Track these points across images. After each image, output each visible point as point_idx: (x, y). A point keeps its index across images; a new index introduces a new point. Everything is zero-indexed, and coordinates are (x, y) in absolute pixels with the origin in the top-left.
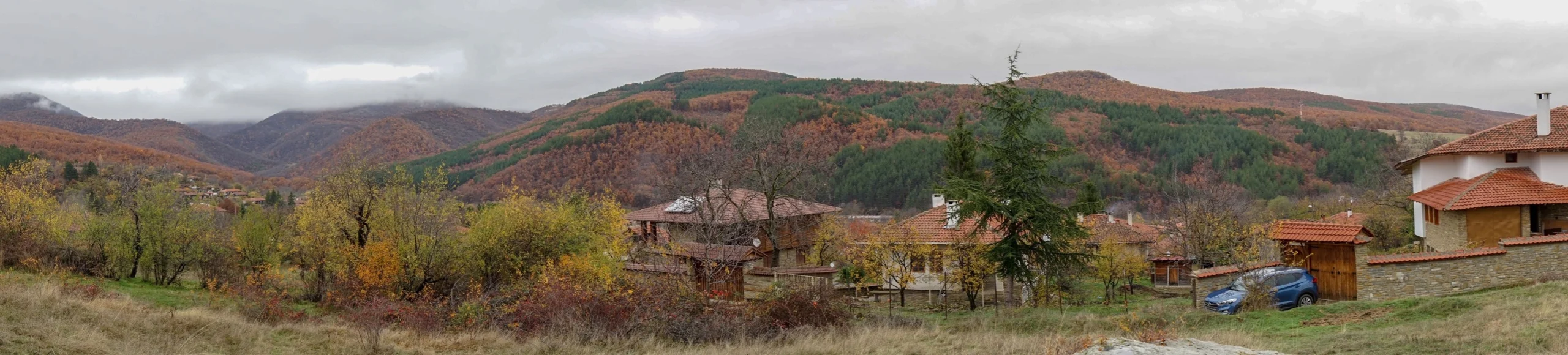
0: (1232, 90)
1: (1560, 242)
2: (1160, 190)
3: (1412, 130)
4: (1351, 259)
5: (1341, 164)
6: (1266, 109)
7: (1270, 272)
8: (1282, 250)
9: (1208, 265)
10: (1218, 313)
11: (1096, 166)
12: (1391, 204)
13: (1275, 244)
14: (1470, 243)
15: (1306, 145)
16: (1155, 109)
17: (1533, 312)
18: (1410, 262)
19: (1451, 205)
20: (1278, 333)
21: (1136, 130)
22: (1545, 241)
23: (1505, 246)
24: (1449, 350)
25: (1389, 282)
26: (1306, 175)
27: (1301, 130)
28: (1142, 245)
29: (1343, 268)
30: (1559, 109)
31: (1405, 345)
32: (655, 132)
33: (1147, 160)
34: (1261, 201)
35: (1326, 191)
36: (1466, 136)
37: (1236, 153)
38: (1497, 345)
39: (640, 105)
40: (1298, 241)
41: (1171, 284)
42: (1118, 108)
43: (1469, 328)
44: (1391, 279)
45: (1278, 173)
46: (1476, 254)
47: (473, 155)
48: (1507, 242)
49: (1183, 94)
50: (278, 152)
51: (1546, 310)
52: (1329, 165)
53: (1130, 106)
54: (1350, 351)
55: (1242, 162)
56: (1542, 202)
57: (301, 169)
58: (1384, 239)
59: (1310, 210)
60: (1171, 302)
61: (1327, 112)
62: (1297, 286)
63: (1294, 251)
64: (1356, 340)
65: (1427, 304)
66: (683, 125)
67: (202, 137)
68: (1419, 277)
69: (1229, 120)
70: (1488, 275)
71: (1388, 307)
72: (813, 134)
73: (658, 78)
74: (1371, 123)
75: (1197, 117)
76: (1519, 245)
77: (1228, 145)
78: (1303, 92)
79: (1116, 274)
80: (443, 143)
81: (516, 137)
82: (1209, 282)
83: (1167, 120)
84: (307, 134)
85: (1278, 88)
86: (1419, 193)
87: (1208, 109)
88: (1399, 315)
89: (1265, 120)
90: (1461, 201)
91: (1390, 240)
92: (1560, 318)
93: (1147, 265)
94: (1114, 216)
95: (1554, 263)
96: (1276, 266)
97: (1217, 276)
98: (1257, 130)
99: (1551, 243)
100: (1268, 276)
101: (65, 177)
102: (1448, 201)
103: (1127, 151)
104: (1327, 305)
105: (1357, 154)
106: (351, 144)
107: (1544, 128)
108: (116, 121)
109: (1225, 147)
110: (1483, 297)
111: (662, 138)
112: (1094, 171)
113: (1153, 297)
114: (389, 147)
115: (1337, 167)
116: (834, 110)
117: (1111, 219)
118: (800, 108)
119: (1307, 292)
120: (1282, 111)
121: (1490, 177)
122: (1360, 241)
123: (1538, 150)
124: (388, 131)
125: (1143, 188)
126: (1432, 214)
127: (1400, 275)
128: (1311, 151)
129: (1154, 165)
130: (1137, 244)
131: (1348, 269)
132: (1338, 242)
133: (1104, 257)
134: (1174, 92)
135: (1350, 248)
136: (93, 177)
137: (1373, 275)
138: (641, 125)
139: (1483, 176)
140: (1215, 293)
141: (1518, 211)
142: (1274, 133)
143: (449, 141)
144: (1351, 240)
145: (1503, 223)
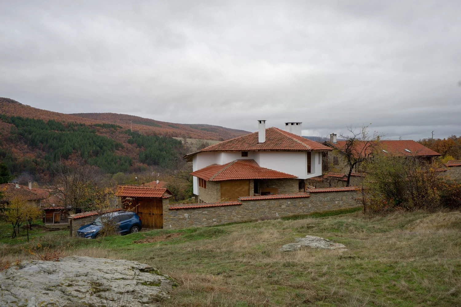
0: (92, 113)
1: (270, 199)
2: (48, 169)
3: (190, 138)
4: (160, 207)
5: (152, 155)
6: (112, 125)
7: (116, 214)
8: (123, 202)
9: (78, 211)
10: (85, 238)
11: (7, 154)
12: (180, 177)
13: (119, 199)
14: (223, 198)
15: (133, 145)
16: (46, 122)
17: (259, 236)
18: (191, 208)
19: (213, 178)
20: (121, 248)
21: (34, 134)
22: (262, 198)
23: (241, 200)
24: (215, 256)
25: (180, 219)
26: (134, 161)
27: (131, 137)
28: (38, 201)
29: (156, 211)
30: (270, 129)
31: (192, 253)
33: (41, 151)
34: (109, 175)
35: (144, 170)
36: (221, 142)
37: (94, 148)
38: (241, 254)
40: (131, 197)
41: (55, 222)
42: (23, 120)
43: (225, 244)
44: (181, 217)
45: (118, 159)
46: (226, 205)
48: (243, 198)
49: (63, 114)
51: (266, 236)
52: (146, 156)
53: (31, 120)
54: (162, 257)
55: (98, 154)
56: (261, 178)
58: (176, 196)
59: (136, 180)
60: (55, 233)
61: (146, 127)
62: (130, 221)
63: (129, 202)
64: (165, 251)
65: (202, 231)
68: (196, 216)
69: (90, 130)
70: (232, 216)
71: (181, 232)
74: (169, 134)
75: (72, 128)
76: (249, 200)
77: (90, 144)
78: (132, 116)
79: (21, 219)
82: (80, 221)
83: (53, 129)
85: (119, 113)
86: (196, 172)
87: (79, 123)
88: (186, 237)
89: (111, 130)
90: (218, 176)
91: (179, 196)
92: (274, 240)
93: (40, 213)
94: (19, 185)
95: (267, 210)
96: (119, 211)
97: (85, 217)
98: (107, 136)
99: (265, 200)
100: (115, 217)
102: (211, 176)
103: (28, 146)
104: (147, 232)
105: (161, 150)
107: (262, 139)
109: (88, 145)
110: (231, 227)
112: (6, 157)
113: (44, 231)
115: (151, 157)
117: (17, 186)
119: (136, 225)
120: (121, 126)
121: (233, 164)
122: (165, 197)
123: (259, 150)
125: (38, 167)
126: (203, 183)
127: (186, 215)
128: (137, 148)
129: (44, 154)
130: (35, 200)
131: (158, 212)
132: (153, 198)
133: (13, 210)
134: (58, 113)
135: (159, 201)
137: (172, 215)
139: (229, 163)
140: (83, 227)
141: (248, 182)
142: (116, 138)
144: (160, 196)
145: (239, 189)
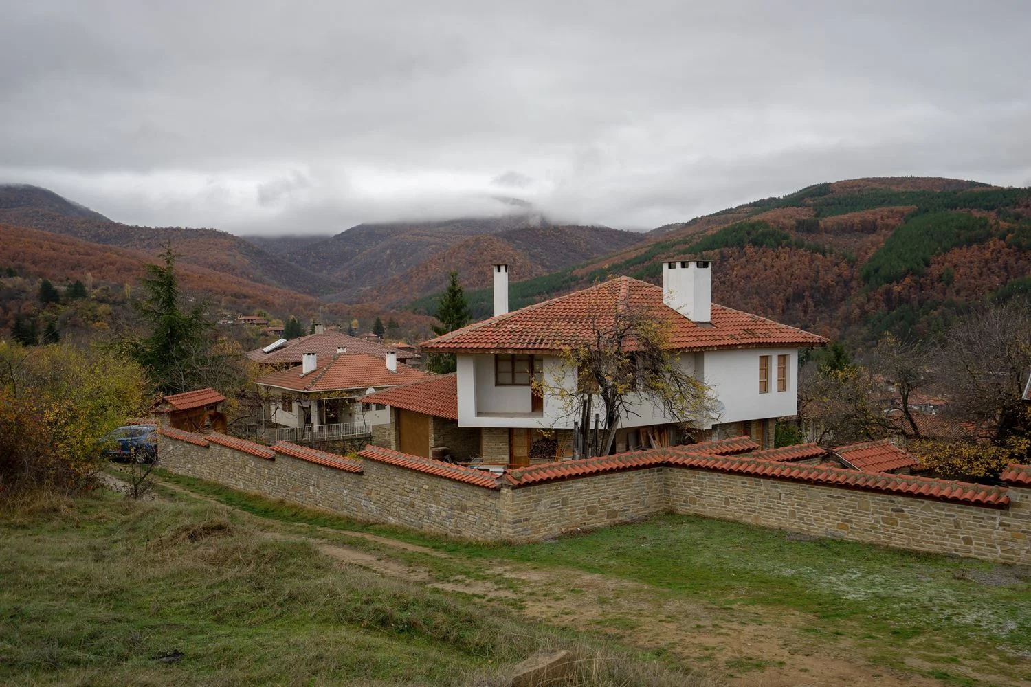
32: (764, 259)
39: (753, 226)
47: (567, 281)
50: (353, 273)
57: (375, 292)
66: (802, 251)
67: (259, 253)
72: (971, 262)
73: (801, 191)
80: (540, 267)
81: (616, 262)
84: (388, 252)
101: (42, 300)
106: (433, 266)
108: (150, 229)
111: (773, 266)
114: (476, 270)
116: (1009, 231)
118: (960, 228)
124: (476, 251)
136: (80, 299)
138: (750, 250)
143: (548, 264)
